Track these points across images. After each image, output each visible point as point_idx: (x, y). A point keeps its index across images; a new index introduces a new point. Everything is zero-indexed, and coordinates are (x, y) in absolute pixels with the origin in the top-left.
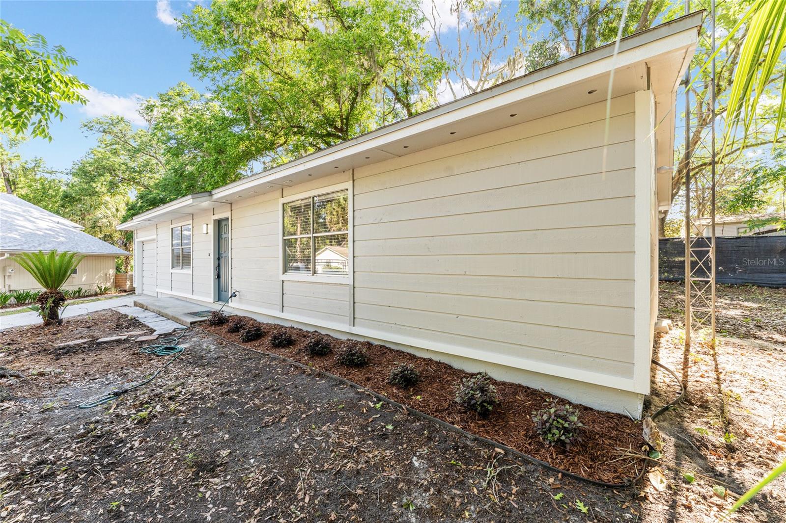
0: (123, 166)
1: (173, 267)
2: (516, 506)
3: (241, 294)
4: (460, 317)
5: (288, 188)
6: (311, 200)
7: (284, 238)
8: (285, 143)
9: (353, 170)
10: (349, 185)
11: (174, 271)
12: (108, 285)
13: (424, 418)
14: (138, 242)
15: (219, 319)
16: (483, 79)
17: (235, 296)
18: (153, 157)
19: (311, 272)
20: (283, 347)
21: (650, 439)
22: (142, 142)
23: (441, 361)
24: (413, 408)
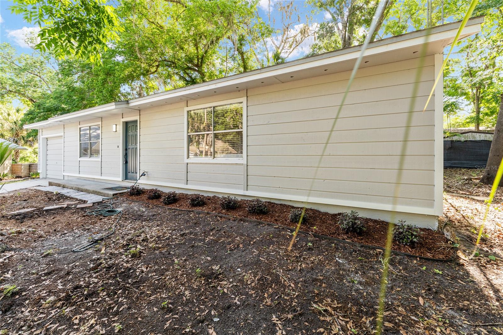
0: (10, 80)
1: (80, 157)
2: (407, 275)
3: (148, 174)
4: (326, 181)
5: (193, 100)
6: (212, 109)
7: (188, 134)
8: (156, 71)
9: (247, 90)
10: (244, 99)
11: (82, 159)
12: (6, 172)
13: (325, 238)
14: (43, 138)
15: (137, 191)
16: (284, 41)
17: (145, 175)
18: (37, 75)
19: (212, 157)
20: (200, 206)
21: (451, 237)
22: (27, 64)
23: (312, 208)
24: (316, 233)
